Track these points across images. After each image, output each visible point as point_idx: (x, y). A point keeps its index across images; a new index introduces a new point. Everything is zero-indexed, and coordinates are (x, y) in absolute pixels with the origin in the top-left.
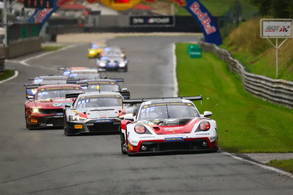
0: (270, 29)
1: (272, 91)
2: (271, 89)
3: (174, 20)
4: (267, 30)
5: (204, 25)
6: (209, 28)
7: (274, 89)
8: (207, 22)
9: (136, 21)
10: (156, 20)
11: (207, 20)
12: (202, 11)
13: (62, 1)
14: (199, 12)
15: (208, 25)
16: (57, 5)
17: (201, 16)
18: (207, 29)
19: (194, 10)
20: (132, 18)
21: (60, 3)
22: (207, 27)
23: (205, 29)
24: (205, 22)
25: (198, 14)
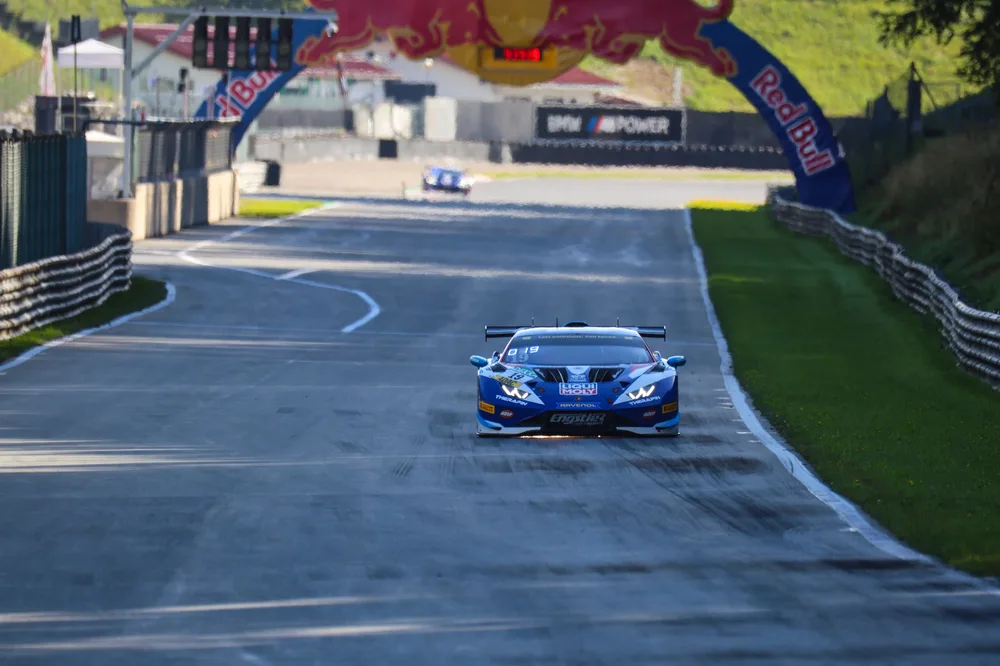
5: (799, 146)
6: (812, 153)
8: (805, 134)
9: (555, 123)
10: (622, 122)
11: (807, 127)
12: (790, 98)
13: (313, 47)
14: (780, 99)
15: (808, 144)
16: (296, 59)
17: (786, 111)
18: (807, 155)
19: (763, 90)
20: (543, 114)
21: (306, 55)
22: (807, 150)
23: (800, 156)
24: (799, 134)
25: (776, 106)
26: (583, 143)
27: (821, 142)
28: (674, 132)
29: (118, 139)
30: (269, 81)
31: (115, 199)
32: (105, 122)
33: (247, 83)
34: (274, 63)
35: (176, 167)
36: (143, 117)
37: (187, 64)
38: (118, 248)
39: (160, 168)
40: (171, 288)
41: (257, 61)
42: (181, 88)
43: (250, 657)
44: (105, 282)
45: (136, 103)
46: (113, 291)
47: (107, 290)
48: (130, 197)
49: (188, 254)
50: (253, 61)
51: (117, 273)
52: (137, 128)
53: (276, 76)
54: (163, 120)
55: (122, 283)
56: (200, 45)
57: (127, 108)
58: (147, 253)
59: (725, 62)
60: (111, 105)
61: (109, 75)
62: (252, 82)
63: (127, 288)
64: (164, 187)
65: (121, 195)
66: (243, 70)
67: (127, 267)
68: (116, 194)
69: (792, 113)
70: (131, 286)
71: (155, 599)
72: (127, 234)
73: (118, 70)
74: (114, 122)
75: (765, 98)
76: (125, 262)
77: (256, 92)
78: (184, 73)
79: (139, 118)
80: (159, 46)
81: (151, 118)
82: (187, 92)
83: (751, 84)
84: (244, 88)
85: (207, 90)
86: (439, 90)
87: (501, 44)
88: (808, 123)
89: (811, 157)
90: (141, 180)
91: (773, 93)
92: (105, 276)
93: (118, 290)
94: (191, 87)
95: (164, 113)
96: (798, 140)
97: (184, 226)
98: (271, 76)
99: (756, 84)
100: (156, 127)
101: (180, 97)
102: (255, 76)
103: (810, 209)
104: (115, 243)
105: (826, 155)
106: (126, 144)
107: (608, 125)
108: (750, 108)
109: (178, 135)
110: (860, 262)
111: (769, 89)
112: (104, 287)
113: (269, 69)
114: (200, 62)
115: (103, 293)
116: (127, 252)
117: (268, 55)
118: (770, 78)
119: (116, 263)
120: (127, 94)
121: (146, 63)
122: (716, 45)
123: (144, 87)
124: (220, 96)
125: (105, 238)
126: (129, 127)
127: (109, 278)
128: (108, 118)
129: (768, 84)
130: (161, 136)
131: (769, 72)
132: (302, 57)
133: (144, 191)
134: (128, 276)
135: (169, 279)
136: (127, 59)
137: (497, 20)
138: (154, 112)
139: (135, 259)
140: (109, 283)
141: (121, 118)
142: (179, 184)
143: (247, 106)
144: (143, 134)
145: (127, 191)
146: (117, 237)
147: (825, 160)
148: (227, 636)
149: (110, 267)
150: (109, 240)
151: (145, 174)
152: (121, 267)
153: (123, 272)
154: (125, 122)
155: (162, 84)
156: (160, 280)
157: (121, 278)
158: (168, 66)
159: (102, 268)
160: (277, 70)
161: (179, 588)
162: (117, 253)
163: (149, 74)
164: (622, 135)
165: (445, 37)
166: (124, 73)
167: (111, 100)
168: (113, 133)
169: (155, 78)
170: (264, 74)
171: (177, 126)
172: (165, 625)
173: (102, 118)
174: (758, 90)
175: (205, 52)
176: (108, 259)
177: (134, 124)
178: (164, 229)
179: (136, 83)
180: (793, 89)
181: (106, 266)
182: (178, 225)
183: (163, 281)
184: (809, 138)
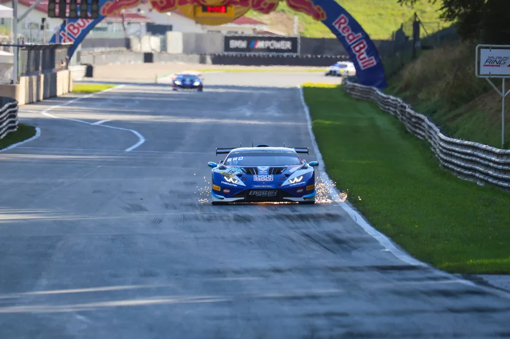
0: (491, 62)
1: (495, 169)
2: (496, 166)
3: (299, 45)
4: (487, 64)
5: (357, 54)
6: (364, 58)
7: (500, 167)
8: (361, 49)
9: (234, 44)
10: (268, 44)
11: (362, 46)
12: (353, 30)
13: (109, 6)
14: (348, 31)
15: (362, 54)
16: (101, 13)
17: (351, 37)
18: (361, 60)
19: (339, 27)
20: (227, 40)
21: (106, 11)
22: (362, 57)
23: (358, 60)
24: (357, 48)
25: (346, 35)
26: (248, 54)
27: (369, 53)
28: (294, 49)
29: (11, 54)
30: (87, 24)
31: (9, 85)
32: (4, 45)
33: (76, 25)
34: (89, 14)
35: (40, 68)
36: (23, 42)
37: (45, 16)
38: (11, 110)
39: (32, 68)
40: (38, 130)
41: (81, 13)
42: (42, 28)
43: (80, 317)
44: (4, 127)
45: (19, 35)
46: (8, 131)
47: (6, 131)
48: (17, 83)
49: (46, 112)
50: (79, 13)
51: (10, 122)
52: (20, 48)
53: (91, 21)
54: (33, 44)
55: (13, 127)
56: (52, 5)
57: (15, 38)
58: (26, 112)
59: (320, 13)
60: (7, 37)
61: (5, 21)
62: (78, 24)
63: (16, 130)
64: (34, 78)
65: (12, 82)
66: (74, 18)
67: (16, 119)
68: (10, 82)
69: (354, 38)
70: (18, 129)
71: (32, 288)
72: (16, 102)
73: (10, 19)
74: (8, 45)
75: (340, 31)
76: (14, 116)
77: (81, 29)
78: (43, 20)
79: (21, 43)
80: (31, 7)
81: (26, 43)
82: (45, 30)
83: (333, 24)
84: (74, 28)
85: (55, 29)
86: (174, 28)
87: (206, 4)
88: (362, 43)
89: (364, 61)
90: (22, 75)
91: (344, 28)
92: (4, 124)
93: (11, 131)
94: (48, 28)
95: (34, 40)
96: (358, 51)
97: (44, 98)
98: (88, 21)
99: (336, 24)
100: (30, 48)
101: (41, 32)
102: (80, 21)
103: (364, 86)
104: (10, 107)
105: (372, 59)
106: (14, 56)
107: (261, 44)
108: (333, 36)
109: (41, 52)
110: (389, 113)
111: (342, 26)
112: (4, 129)
113: (87, 17)
114: (52, 14)
115: (4, 133)
116: (15, 111)
117: (86, 11)
118: (343, 21)
119: (10, 117)
120: (15, 31)
121: (25, 16)
122: (316, 4)
123: (23, 27)
124: (62, 32)
125: (4, 105)
126: (16, 48)
127: (6, 125)
128: (5, 43)
129: (341, 23)
130: (33, 52)
131: (343, 18)
132: (104, 12)
133: (24, 80)
134: (16, 124)
135: (37, 125)
136: (15, 13)
138: (28, 40)
139: (20, 115)
140: (6, 128)
141: (12, 44)
142: (42, 76)
143: (76, 37)
144: (23, 51)
145: (15, 81)
146: (11, 104)
147: (371, 62)
148: (69, 306)
149: (7, 119)
150: (6, 105)
151: (24, 72)
152: (13, 119)
153: (14, 122)
154: (14, 46)
155: (32, 25)
156: (32, 125)
157: (13, 125)
158: (36, 17)
159: (3, 120)
160: (91, 18)
161: (44, 282)
162: (10, 112)
163: (27, 20)
164: (268, 50)
166: (14, 20)
167: (7, 34)
168: (8, 51)
169: (29, 22)
170: (84, 20)
171: (41, 47)
172: (36, 301)
173: (2, 44)
174: (337, 26)
175: (54, 10)
176: (6, 115)
177: (18, 46)
178: (35, 100)
179: (19, 25)
180: (355, 26)
181: (5, 118)
182: (41, 98)
183: (34, 126)
184: (363, 51)
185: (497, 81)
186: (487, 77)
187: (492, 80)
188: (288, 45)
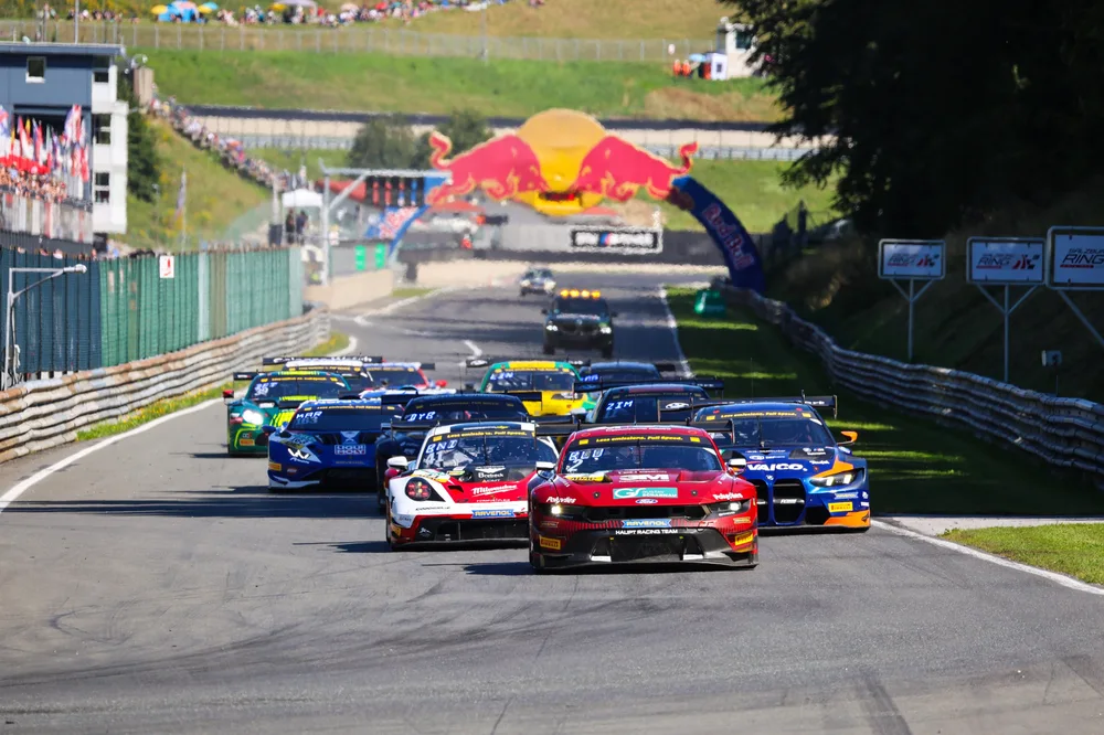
0: (898, 261)
1: (903, 388)
2: (902, 384)
3: (660, 241)
4: (893, 262)
5: (732, 251)
6: (740, 255)
7: (908, 385)
8: (735, 245)
9: (582, 239)
10: (622, 238)
11: (736, 240)
12: (726, 221)
13: (436, 193)
14: (720, 222)
15: (738, 250)
16: (426, 200)
17: (724, 230)
18: (737, 257)
19: (710, 217)
20: (574, 233)
21: (432, 198)
23: (733, 258)
24: (732, 244)
25: (718, 227)
27: (744, 249)
28: (655, 245)
30: (411, 214)
33: (398, 215)
34: (413, 203)
40: (353, 340)
41: (403, 202)
49: (362, 318)
50: (401, 201)
53: (416, 211)
55: (324, 336)
56: (369, 194)
59: (688, 200)
62: (400, 215)
66: (395, 206)
67: (327, 327)
69: (727, 231)
72: (327, 307)
75: (711, 222)
76: (326, 324)
77: (402, 220)
83: (703, 214)
84: (396, 219)
86: (511, 219)
88: (737, 237)
89: (739, 258)
91: (716, 219)
96: (732, 248)
98: (412, 211)
99: (707, 213)
102: (402, 211)
105: (748, 257)
107: (614, 239)
108: (700, 228)
111: (714, 217)
113: (411, 206)
114: (369, 204)
115: (313, 343)
116: (327, 318)
117: (410, 199)
118: (714, 210)
122: (682, 190)
124: (381, 224)
129: (712, 213)
132: (429, 199)
134: (327, 332)
135: (351, 333)
137: (546, 175)
143: (397, 229)
147: (748, 260)
157: (323, 334)
159: (312, 327)
160: (415, 207)
162: (320, 319)
165: (516, 188)
170: (408, 209)
174: (707, 217)
175: (372, 198)
176: (315, 322)
180: (729, 217)
183: (347, 334)
184: (738, 247)
185: (904, 283)
186: (891, 279)
187: (898, 282)
188: (648, 239)
